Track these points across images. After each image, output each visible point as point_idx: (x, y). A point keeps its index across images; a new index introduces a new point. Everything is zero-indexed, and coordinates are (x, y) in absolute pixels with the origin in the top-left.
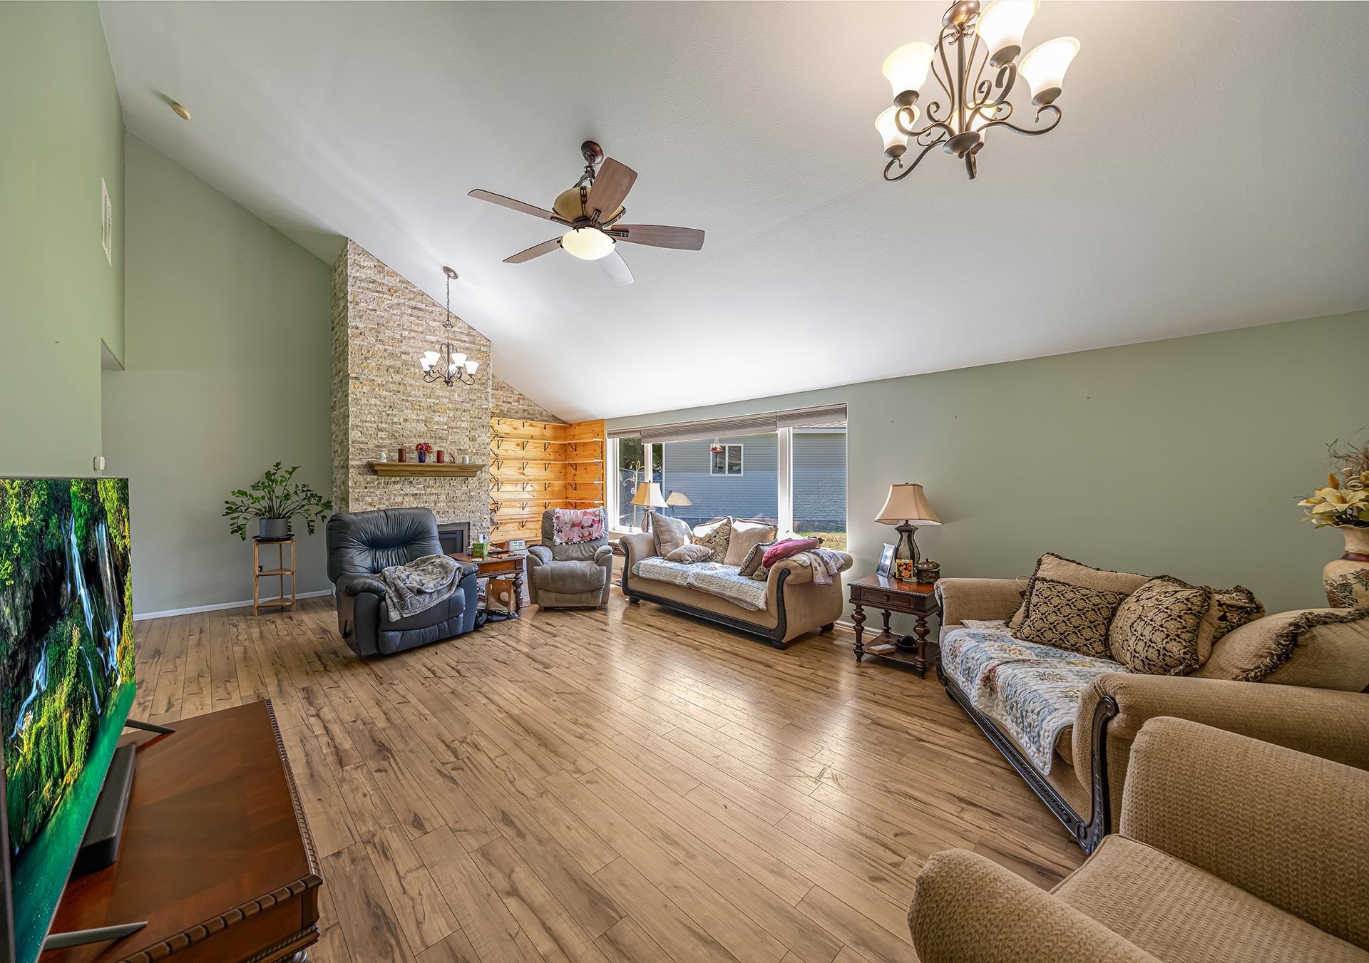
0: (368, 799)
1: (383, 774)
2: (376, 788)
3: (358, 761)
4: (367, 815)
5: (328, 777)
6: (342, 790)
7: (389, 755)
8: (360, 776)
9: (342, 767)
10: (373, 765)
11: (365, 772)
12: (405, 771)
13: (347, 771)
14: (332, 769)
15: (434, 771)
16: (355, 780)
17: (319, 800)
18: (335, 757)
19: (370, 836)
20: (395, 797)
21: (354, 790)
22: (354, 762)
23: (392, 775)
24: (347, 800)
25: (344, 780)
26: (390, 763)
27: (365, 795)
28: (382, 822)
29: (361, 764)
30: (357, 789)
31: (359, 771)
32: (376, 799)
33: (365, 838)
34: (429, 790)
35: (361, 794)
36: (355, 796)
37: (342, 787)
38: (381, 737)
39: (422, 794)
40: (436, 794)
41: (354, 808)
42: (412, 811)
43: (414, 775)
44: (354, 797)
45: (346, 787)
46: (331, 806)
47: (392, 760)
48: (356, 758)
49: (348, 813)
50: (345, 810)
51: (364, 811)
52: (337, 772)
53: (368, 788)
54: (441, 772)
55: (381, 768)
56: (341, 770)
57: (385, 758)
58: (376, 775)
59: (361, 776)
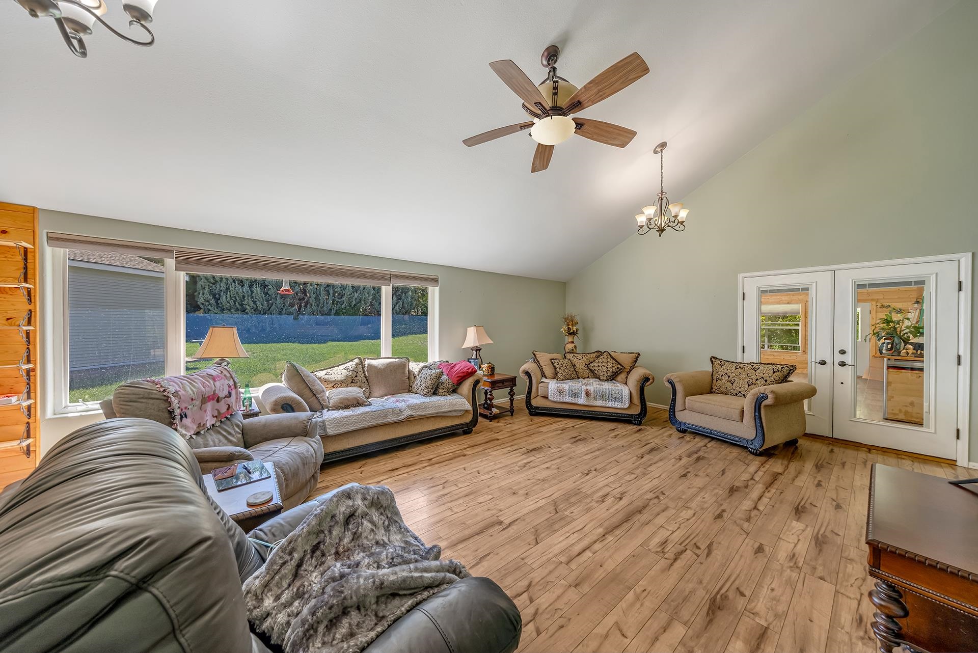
0: (773, 586)
1: (742, 589)
2: (759, 585)
3: (747, 619)
4: (784, 579)
5: (787, 632)
6: (785, 609)
7: (719, 596)
8: (761, 605)
9: (767, 628)
10: (741, 603)
11: (753, 604)
12: (726, 576)
13: (766, 621)
14: (777, 636)
15: (709, 559)
16: (768, 606)
17: (811, 621)
18: (762, 646)
19: (793, 569)
20: (754, 570)
21: (776, 600)
22: (751, 622)
23: (737, 582)
24: (789, 599)
25: (777, 616)
26: (727, 591)
27: (773, 590)
28: (779, 567)
29: (748, 613)
30: (774, 599)
31: (756, 610)
32: (768, 580)
33: (798, 570)
34: (730, 554)
35: (775, 593)
36: (780, 596)
37: (783, 612)
38: (699, 621)
39: (737, 557)
40: (730, 550)
41: (789, 591)
42: (755, 556)
43: (724, 569)
44: (782, 595)
45: (781, 608)
46: (805, 607)
47: (723, 591)
48: (746, 625)
49: (796, 591)
50: (796, 594)
51: (784, 582)
52: (776, 629)
53: (765, 591)
54: (707, 554)
55: (738, 592)
56: (771, 627)
57: (725, 597)
58: (747, 593)
59: (759, 604)
